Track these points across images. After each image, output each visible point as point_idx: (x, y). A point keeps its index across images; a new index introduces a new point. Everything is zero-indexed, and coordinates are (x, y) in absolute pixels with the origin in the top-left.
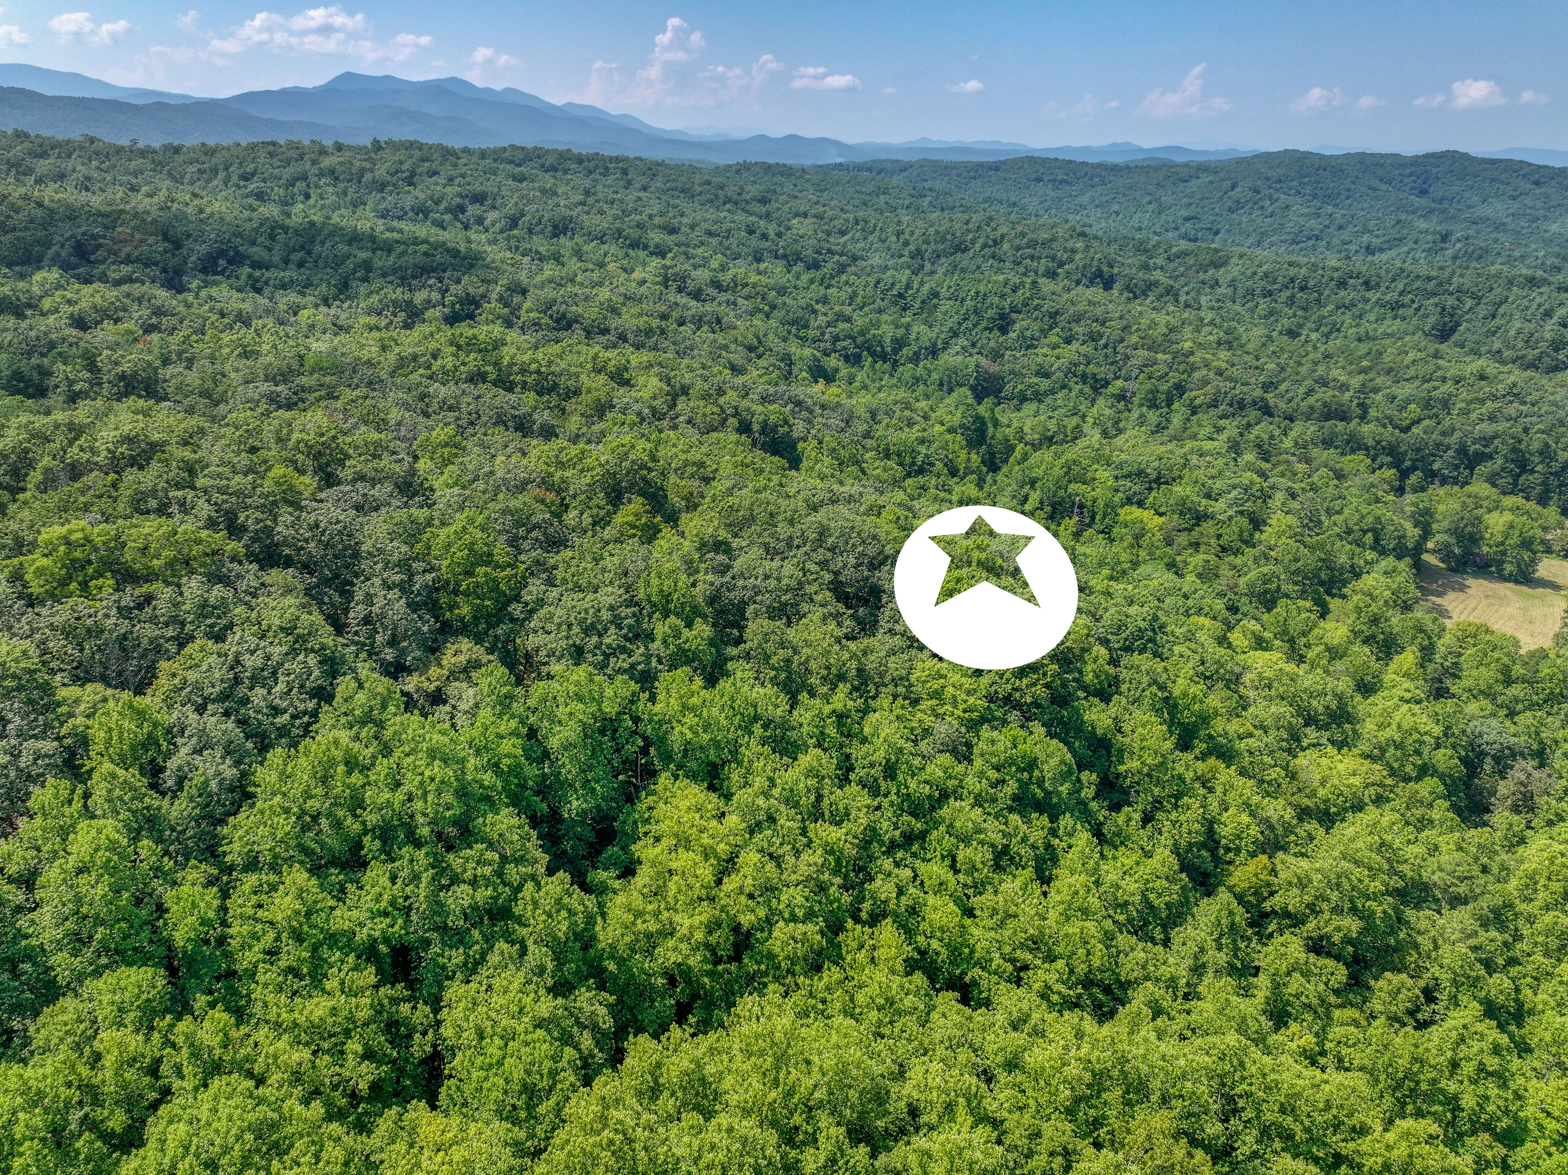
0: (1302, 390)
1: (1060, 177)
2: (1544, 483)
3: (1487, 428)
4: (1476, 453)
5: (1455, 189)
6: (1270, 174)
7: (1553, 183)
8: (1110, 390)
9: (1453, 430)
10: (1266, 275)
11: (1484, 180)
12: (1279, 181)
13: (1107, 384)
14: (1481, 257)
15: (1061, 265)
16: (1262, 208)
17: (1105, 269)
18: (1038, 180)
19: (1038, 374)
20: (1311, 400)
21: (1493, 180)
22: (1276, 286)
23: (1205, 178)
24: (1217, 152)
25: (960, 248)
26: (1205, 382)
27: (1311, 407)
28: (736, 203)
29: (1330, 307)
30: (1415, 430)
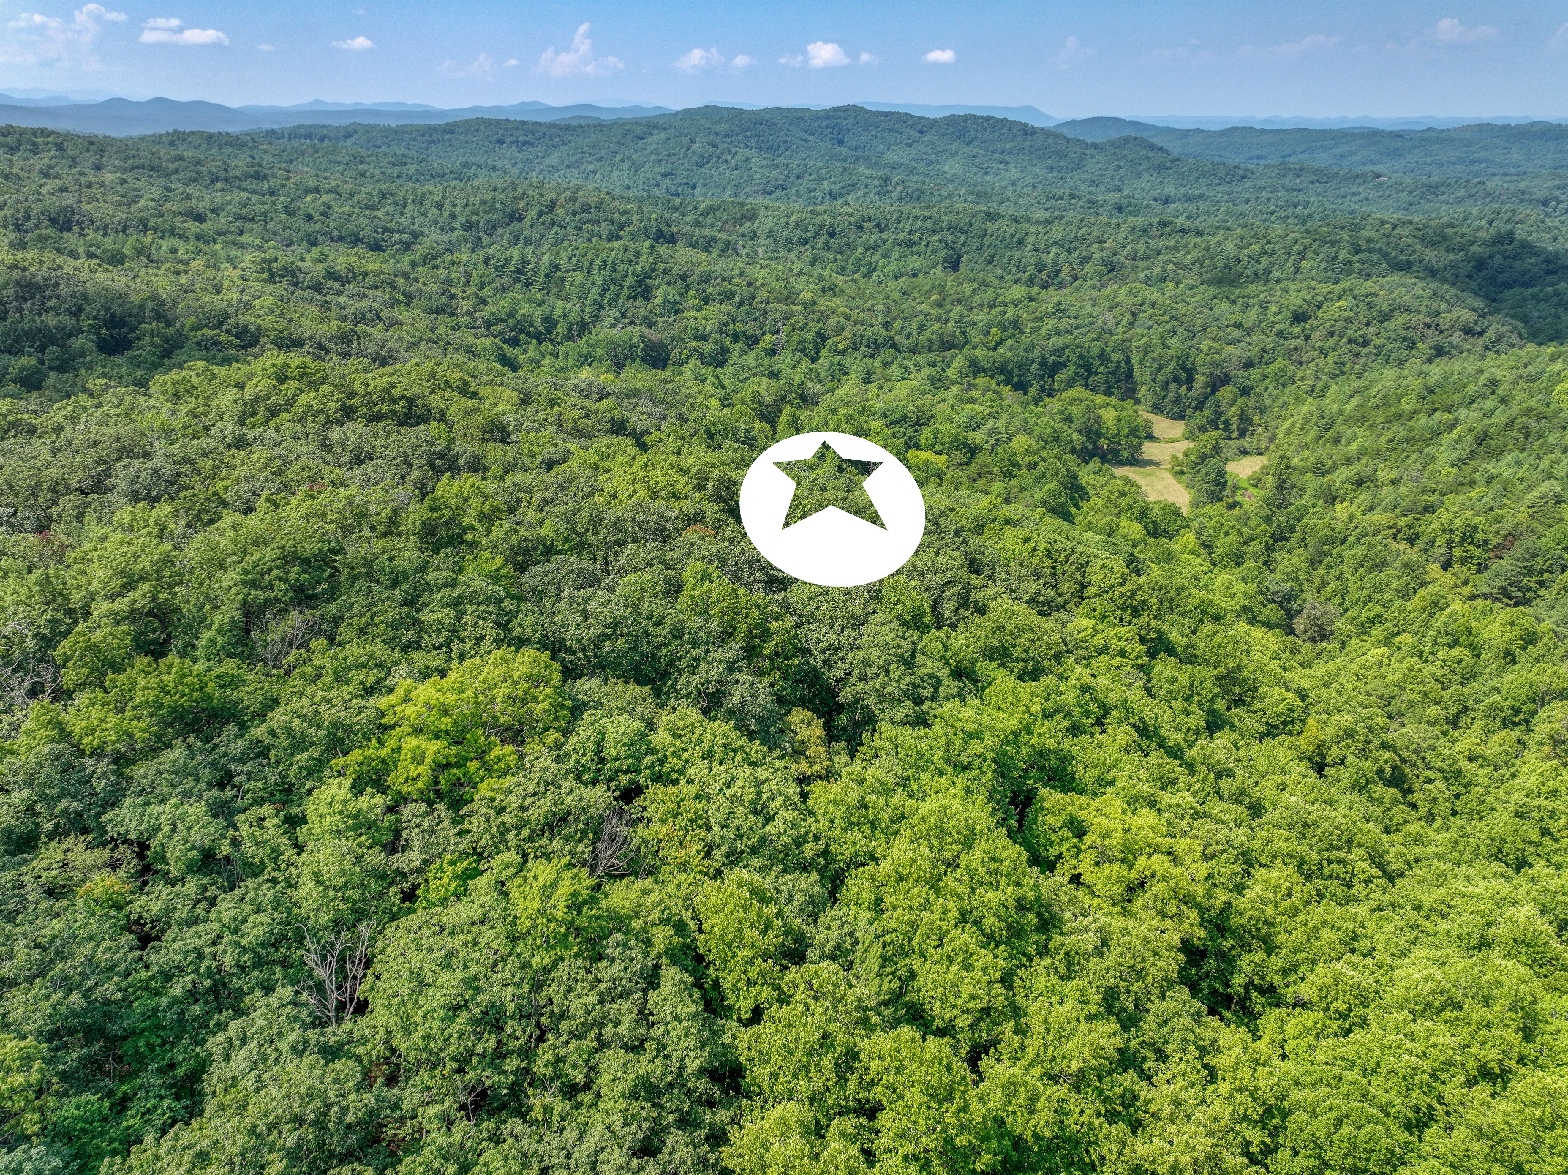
0: (915, 325)
1: (521, 139)
2: (1107, 382)
3: (1056, 341)
4: (1054, 363)
5: (863, 138)
6: (718, 128)
7: (933, 131)
8: (762, 345)
9: (1034, 346)
10: (797, 225)
11: (883, 130)
12: (727, 136)
13: (757, 341)
14: (919, 198)
15: (621, 227)
16: (726, 161)
17: (665, 229)
18: (501, 142)
19: (695, 337)
20: (927, 334)
21: (891, 130)
22: (809, 234)
23: (659, 136)
24: (623, 109)
25: (515, 217)
26: (840, 330)
27: (929, 340)
28: (226, 180)
29: (861, 250)
30: (1000, 350)
